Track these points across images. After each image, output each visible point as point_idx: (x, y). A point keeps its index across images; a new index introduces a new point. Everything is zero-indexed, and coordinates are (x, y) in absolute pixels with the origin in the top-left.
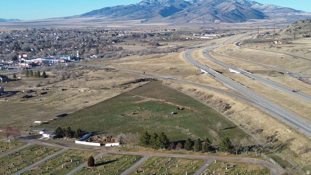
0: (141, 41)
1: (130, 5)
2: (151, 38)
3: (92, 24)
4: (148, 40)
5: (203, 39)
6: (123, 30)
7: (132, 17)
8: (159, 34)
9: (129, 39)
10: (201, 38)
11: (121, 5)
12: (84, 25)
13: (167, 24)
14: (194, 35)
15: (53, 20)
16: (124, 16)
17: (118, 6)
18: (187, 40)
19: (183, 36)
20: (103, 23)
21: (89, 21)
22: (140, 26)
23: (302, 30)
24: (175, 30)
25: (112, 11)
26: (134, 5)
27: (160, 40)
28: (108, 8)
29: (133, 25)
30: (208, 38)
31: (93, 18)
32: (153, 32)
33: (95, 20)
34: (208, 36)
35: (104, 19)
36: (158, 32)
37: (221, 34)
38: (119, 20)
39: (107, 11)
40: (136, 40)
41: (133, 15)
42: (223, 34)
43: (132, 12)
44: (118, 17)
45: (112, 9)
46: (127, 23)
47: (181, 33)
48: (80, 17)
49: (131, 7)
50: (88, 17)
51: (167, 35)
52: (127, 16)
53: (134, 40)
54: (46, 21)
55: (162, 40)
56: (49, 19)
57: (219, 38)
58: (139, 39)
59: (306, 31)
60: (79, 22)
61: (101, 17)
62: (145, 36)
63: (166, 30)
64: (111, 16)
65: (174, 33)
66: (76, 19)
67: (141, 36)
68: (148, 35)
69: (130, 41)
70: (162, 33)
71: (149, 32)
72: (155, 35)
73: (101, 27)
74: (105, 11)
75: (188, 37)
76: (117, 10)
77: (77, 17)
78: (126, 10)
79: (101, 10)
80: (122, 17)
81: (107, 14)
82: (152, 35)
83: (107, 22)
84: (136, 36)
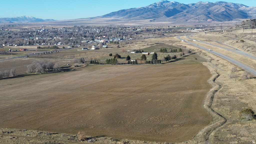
0: (152, 33)
1: (141, 8)
2: (159, 31)
3: (112, 23)
4: (157, 33)
5: (193, 32)
6: (139, 27)
7: (143, 17)
8: (164, 29)
9: (144, 32)
10: (192, 31)
11: (134, 8)
12: (106, 24)
13: (170, 23)
14: (187, 29)
15: (82, 20)
16: (136, 16)
17: (132, 9)
18: (182, 32)
19: (180, 30)
20: (121, 22)
21: (109, 21)
22: (150, 24)
23: (245, 26)
24: (175, 27)
25: (127, 12)
26: (144, 8)
27: (165, 33)
28: (124, 10)
29: (144, 23)
30: (196, 31)
31: (112, 18)
32: (160, 28)
33: (114, 20)
34: (196, 30)
35: (121, 19)
36: (163, 28)
37: (205, 29)
38: (133, 20)
39: (123, 12)
40: (149, 33)
41: (143, 16)
42: (207, 29)
43: (143, 14)
44: (132, 17)
45: (127, 11)
46: (139, 22)
47: (179, 28)
48: (102, 18)
49: (142, 10)
50: (108, 17)
51: (169, 29)
52: (139, 16)
53: (148, 33)
54: (77, 20)
55: (166, 32)
56: (78, 19)
57: (204, 31)
58: (151, 33)
59: (247, 26)
60: (102, 22)
61: (118, 17)
62: (155, 31)
63: (169, 27)
64: (126, 16)
65: (174, 29)
66: (99, 19)
67: (152, 31)
68: (156, 30)
69: (145, 33)
70: (166, 28)
71: (157, 28)
72: (161, 30)
73: (120, 25)
74: (121, 12)
75: (183, 30)
76: (130, 12)
77: (100, 18)
78: (138, 12)
79: (118, 12)
80: (135, 17)
81: (123, 15)
82: (159, 30)
83: (124, 21)
84: (148, 30)
